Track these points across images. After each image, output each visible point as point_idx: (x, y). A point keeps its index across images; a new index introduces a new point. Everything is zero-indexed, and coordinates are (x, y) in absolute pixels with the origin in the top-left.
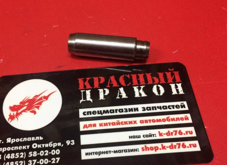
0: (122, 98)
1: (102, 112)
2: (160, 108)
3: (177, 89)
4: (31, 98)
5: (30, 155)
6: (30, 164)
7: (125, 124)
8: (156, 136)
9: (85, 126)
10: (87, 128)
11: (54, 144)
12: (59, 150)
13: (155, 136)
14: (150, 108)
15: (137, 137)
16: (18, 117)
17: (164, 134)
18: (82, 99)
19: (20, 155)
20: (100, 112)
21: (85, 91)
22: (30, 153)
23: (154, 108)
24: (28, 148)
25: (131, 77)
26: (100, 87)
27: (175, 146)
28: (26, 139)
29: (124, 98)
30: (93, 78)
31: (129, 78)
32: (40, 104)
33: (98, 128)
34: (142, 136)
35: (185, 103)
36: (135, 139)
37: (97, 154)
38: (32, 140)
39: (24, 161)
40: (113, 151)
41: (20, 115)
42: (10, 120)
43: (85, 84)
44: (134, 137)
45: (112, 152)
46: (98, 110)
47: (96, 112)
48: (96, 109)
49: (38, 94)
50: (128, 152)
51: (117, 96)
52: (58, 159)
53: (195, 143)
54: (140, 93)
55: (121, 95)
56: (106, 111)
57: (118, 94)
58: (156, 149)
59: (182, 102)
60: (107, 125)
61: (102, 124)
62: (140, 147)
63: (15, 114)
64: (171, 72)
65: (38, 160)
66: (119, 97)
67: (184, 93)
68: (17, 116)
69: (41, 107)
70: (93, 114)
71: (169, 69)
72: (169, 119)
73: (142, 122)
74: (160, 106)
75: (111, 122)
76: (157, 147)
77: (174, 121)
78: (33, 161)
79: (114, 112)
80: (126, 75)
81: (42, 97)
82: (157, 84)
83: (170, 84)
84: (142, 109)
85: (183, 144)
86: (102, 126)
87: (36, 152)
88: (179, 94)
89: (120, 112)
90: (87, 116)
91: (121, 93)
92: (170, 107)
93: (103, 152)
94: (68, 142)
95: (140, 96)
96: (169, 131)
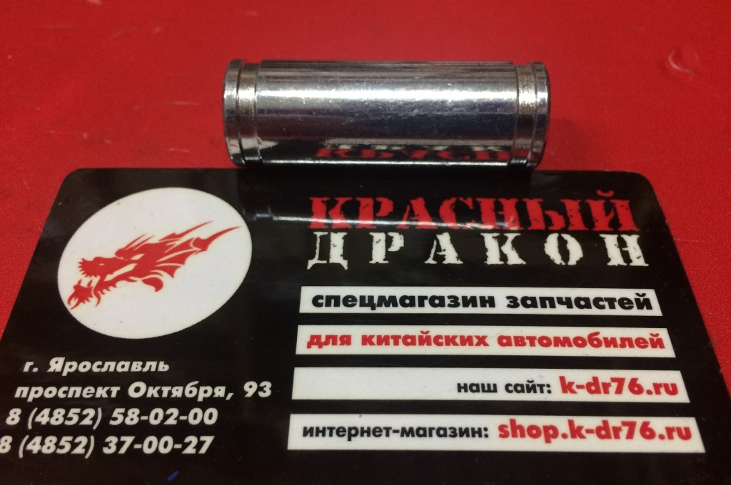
0: (445, 262)
1: (376, 301)
2: (567, 302)
3: (624, 249)
5: (115, 419)
6: (110, 448)
7: (448, 344)
8: (549, 392)
9: (315, 340)
11: (202, 389)
12: (214, 411)
13: (545, 389)
14: (533, 299)
15: (486, 389)
16: (102, 296)
17: (580, 387)
18: (317, 256)
19: (82, 417)
20: (369, 302)
22: (118, 412)
23: (547, 302)
24: (114, 395)
25: (477, 205)
27: (617, 431)
28: (112, 364)
30: (358, 199)
32: (181, 260)
33: (356, 348)
34: (501, 388)
35: (651, 294)
37: (341, 434)
38: (133, 369)
39: (92, 438)
40: (400, 429)
41: (108, 290)
42: (74, 302)
47: (356, 301)
49: (178, 232)
50: (451, 436)
52: (208, 440)
56: (387, 298)
57: (433, 251)
58: (551, 433)
59: (641, 291)
60: (387, 344)
62: (492, 422)
63: (94, 284)
65: (140, 440)
66: (434, 259)
67: (647, 265)
68: (99, 292)
69: (181, 271)
70: (346, 304)
71: (599, 192)
72: (598, 340)
73: (505, 341)
77: (615, 346)
78: (123, 438)
79: (412, 304)
80: (461, 199)
81: (188, 242)
82: (560, 232)
83: (602, 235)
84: (507, 302)
85: (645, 425)
86: (372, 344)
87: (137, 411)
88: (631, 264)
89: (433, 305)
90: (324, 310)
92: (601, 303)
93: (366, 429)
94: (251, 387)
95: (502, 263)
96: (595, 379)
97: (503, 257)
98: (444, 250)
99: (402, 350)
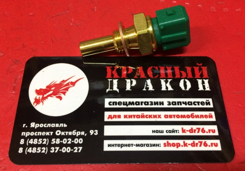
4: (58, 82)
10: (112, 119)
21: (113, 80)
26: (127, 77)
29: (150, 90)
31: (157, 70)
36: (158, 133)
43: (113, 72)
45: (134, 145)
46: (124, 101)
48: (122, 100)
51: (144, 88)
53: (217, 143)
54: (166, 86)
55: (148, 87)
61: (127, 115)
64: (199, 67)
74: (186, 101)
75: (136, 115)
76: (179, 144)
91: (148, 85)
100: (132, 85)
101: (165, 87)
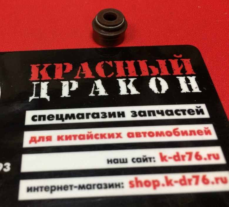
0: (99, 95)
1: (64, 117)
2: (162, 113)
3: (189, 84)
7: (102, 138)
8: (154, 161)
9: (33, 140)
10: (36, 143)
13: (152, 160)
14: (144, 112)
15: (122, 161)
17: (170, 158)
18: (34, 95)
20: (60, 117)
23: (152, 113)
25: (114, 64)
26: (63, 78)
27: (190, 181)
29: (101, 96)
30: (54, 64)
31: (112, 66)
33: (55, 143)
34: (130, 161)
35: (203, 107)
36: (117, 164)
37: (47, 190)
40: (78, 186)
43: (40, 72)
44: (116, 161)
45: (76, 187)
46: (57, 113)
47: (54, 117)
48: (54, 112)
50: (104, 188)
51: (91, 92)
54: (127, 88)
55: (97, 90)
56: (70, 115)
57: (93, 89)
58: (156, 184)
59: (198, 105)
60: (70, 139)
61: (62, 136)
62: (125, 179)
64: (177, 60)
66: (94, 93)
67: (201, 91)
70: (49, 119)
71: (175, 56)
72: (178, 132)
73: (131, 135)
74: (162, 110)
75: (78, 134)
76: (158, 181)
77: (187, 135)
79: (83, 118)
80: (106, 62)
82: (156, 76)
83: (178, 77)
84: (131, 114)
85: (204, 177)
86: (62, 140)
88: (193, 91)
89: (94, 117)
90: (38, 123)
92: (179, 112)
93: (60, 187)
95: (128, 94)
96: (178, 153)
97: (129, 91)
98: (99, 89)
99: (78, 142)
100: (71, 89)
101: (126, 90)
